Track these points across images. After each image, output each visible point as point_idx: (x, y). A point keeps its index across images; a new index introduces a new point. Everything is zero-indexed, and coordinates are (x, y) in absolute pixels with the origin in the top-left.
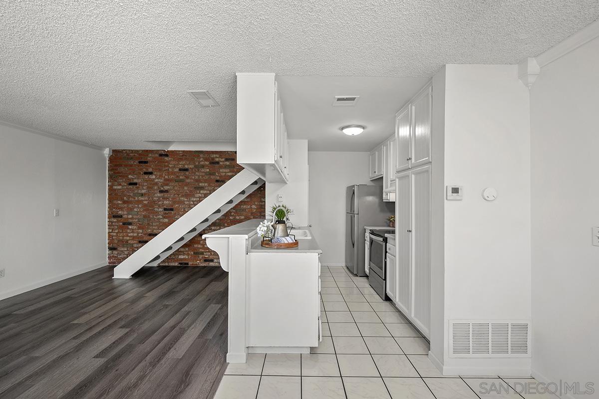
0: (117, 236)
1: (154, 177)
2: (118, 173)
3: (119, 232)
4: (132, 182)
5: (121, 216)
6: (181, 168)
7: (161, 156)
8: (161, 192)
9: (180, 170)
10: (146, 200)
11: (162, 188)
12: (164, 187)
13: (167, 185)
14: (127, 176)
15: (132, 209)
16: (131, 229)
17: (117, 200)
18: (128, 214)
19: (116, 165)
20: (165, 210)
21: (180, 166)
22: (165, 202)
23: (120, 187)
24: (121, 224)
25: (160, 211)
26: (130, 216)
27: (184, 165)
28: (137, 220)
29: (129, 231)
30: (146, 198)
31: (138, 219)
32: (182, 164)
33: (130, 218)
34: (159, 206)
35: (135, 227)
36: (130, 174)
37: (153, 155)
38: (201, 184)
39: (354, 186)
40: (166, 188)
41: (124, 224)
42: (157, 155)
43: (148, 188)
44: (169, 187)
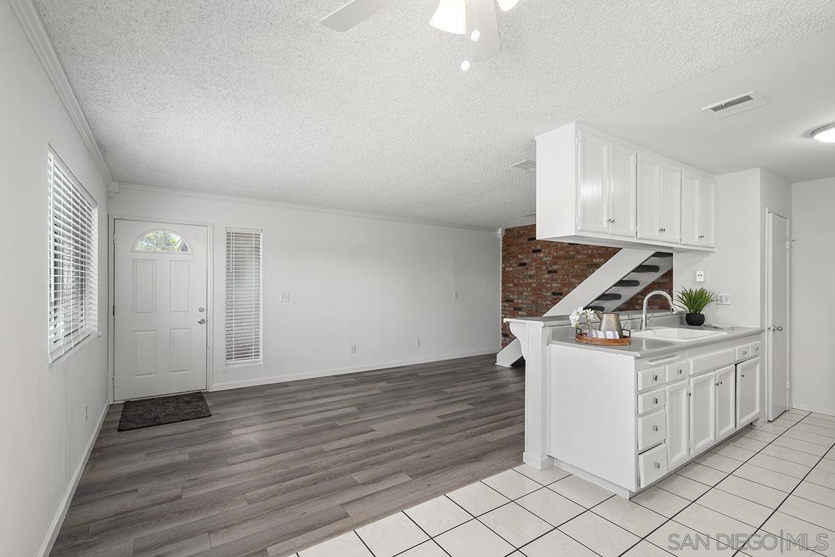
1: (542, 255)
2: (510, 253)
4: (521, 262)
5: (512, 301)
8: (550, 272)
10: (535, 283)
11: (550, 268)
12: (553, 266)
13: (556, 264)
14: (517, 256)
15: (521, 293)
16: (521, 315)
17: (509, 283)
18: (518, 299)
19: (508, 245)
20: (552, 294)
22: (554, 285)
23: (511, 269)
24: (512, 309)
25: (549, 296)
26: (520, 301)
28: (526, 306)
29: (519, 317)
30: (535, 281)
31: (528, 304)
34: (548, 291)
35: (524, 313)
36: (520, 253)
38: (595, 261)
40: (555, 267)
41: (515, 309)
43: (537, 268)
44: (557, 267)
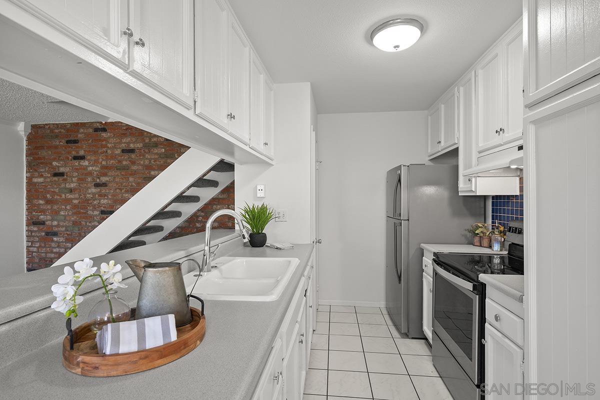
0: (38, 252)
1: (86, 163)
2: (39, 158)
3: (40, 246)
4: (57, 171)
5: (43, 223)
6: (125, 148)
7: (97, 131)
8: (97, 185)
9: (123, 151)
10: (77, 199)
11: (98, 180)
12: (101, 178)
13: (105, 175)
14: (51, 164)
15: (57, 213)
16: (57, 242)
17: (38, 198)
18: (52, 220)
19: (36, 148)
20: (102, 214)
21: (123, 145)
22: (103, 201)
23: (41, 180)
24: (43, 234)
25: (96, 216)
26: (55, 223)
27: (128, 143)
28: (64, 229)
29: (53, 245)
30: (77, 196)
31: (66, 227)
32: (126, 142)
33: (55, 226)
34: (94, 208)
35: (62, 239)
36: (54, 159)
37: (86, 131)
39: (399, 168)
40: (104, 179)
41: (47, 234)
42: (91, 130)
43: (79, 179)
44: (107, 179)
